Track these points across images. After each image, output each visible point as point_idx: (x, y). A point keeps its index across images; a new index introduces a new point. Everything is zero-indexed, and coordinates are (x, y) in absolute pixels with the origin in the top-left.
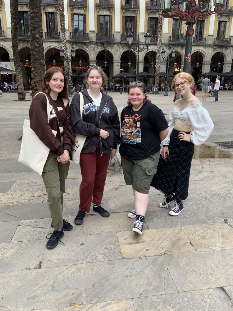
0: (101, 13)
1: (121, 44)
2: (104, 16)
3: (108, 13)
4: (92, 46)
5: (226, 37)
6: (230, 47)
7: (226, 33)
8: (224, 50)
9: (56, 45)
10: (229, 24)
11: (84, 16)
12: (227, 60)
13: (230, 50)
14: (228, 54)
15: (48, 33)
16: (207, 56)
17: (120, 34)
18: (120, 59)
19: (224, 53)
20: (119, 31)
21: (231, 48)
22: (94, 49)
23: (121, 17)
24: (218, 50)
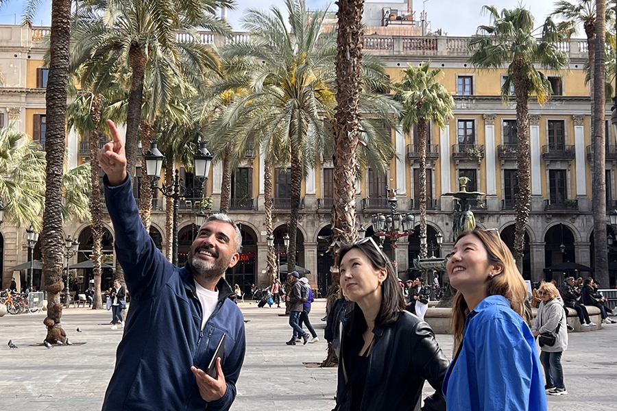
4: (310, 218)
5: (569, 197)
6: (578, 215)
7: (569, 191)
8: (568, 220)
10: (572, 175)
12: (579, 240)
13: (581, 221)
14: (578, 228)
16: (536, 233)
19: (570, 226)
21: (581, 217)
22: (313, 223)
24: (555, 222)
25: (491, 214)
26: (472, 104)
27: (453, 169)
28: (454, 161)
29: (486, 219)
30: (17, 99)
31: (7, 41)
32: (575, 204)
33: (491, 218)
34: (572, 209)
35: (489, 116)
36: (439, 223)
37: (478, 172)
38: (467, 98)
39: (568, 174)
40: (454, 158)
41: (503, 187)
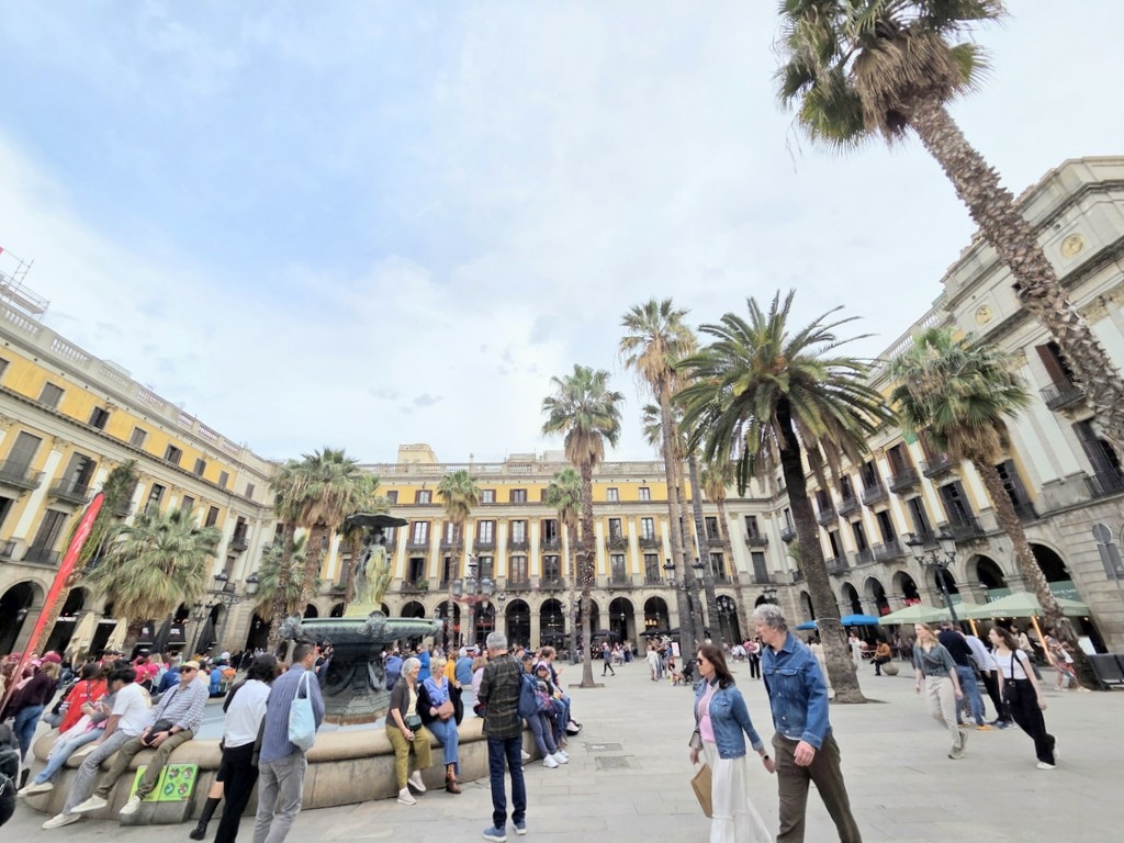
0: (514, 554)
1: (540, 591)
2: (519, 557)
3: (523, 554)
4: (501, 595)
9: (451, 597)
11: (492, 559)
15: (442, 583)
17: (539, 578)
18: (539, 610)
20: (537, 574)
23: (540, 557)
25: (637, 589)
26: (618, 508)
27: (607, 554)
28: (608, 548)
29: (633, 593)
33: (636, 592)
35: (631, 515)
36: (598, 597)
37: (626, 557)
38: (614, 503)
41: (645, 569)
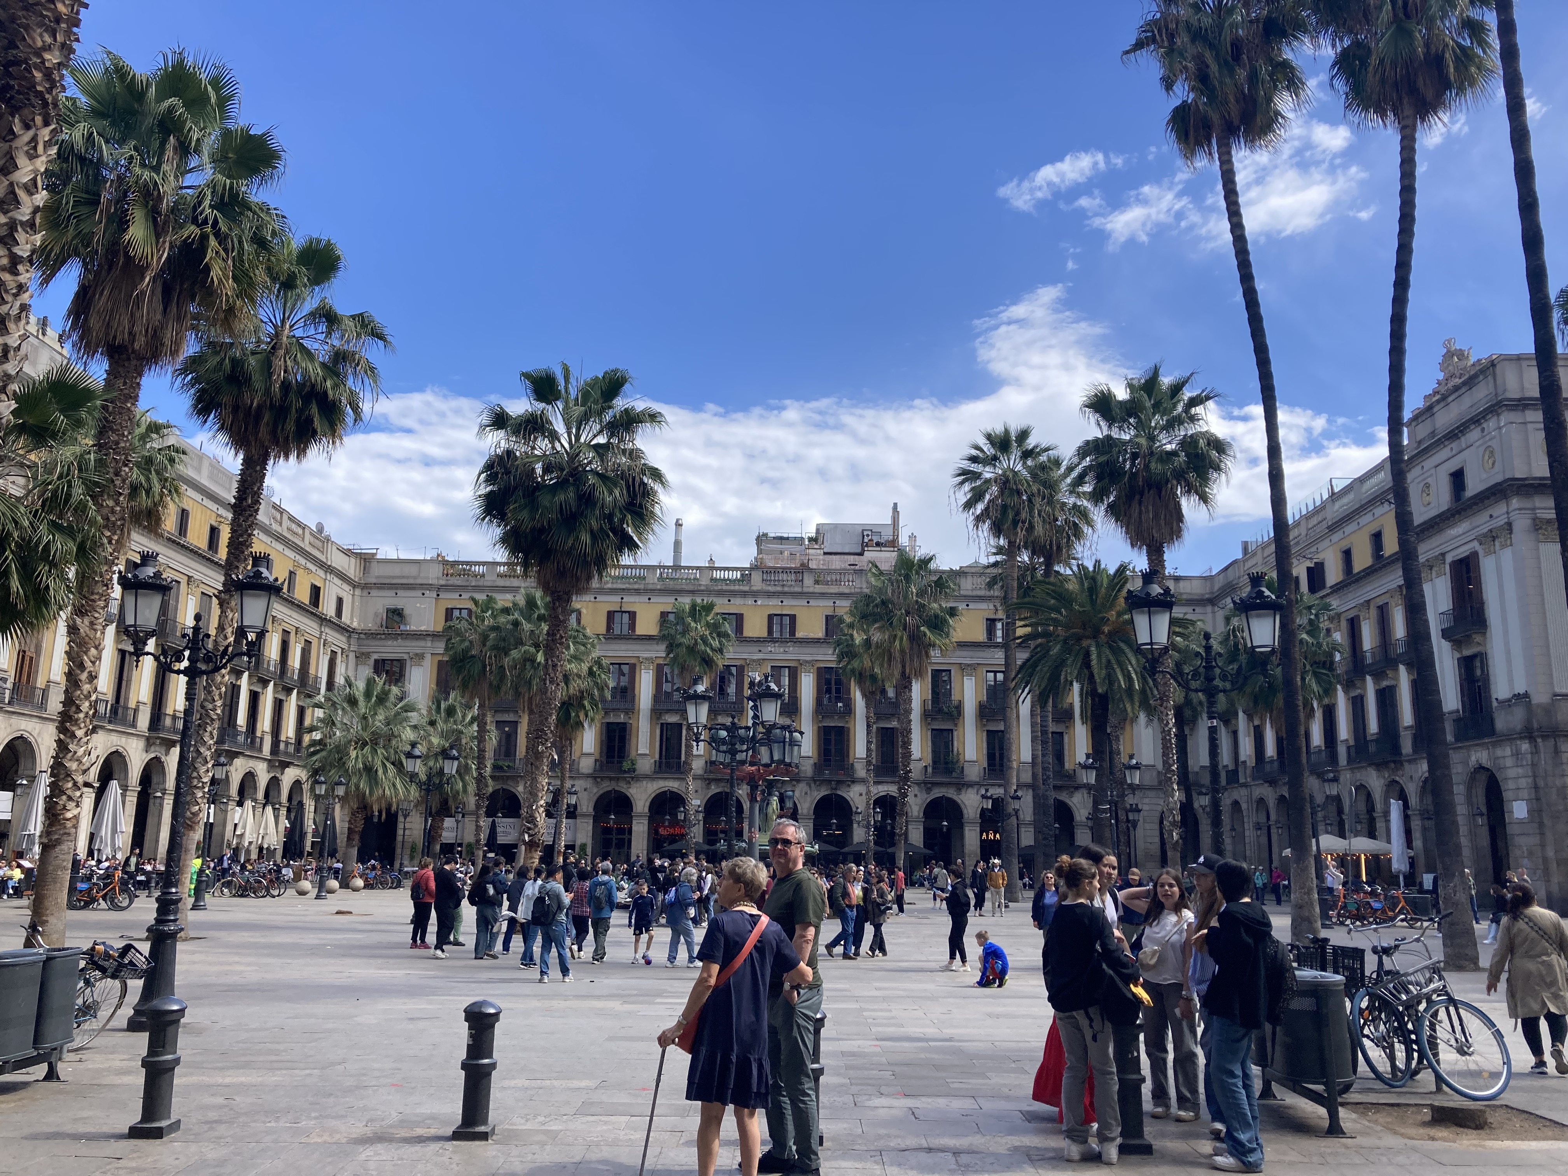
1: (815, 781)
7: (1066, 758)
8: (1064, 794)
9: (672, 785)
10: (1070, 739)
15: (660, 763)
17: (812, 761)
18: (812, 812)
19: (1068, 801)
20: (810, 754)
23: (816, 728)
27: (924, 729)
28: (926, 719)
29: (963, 791)
30: (421, 643)
31: (415, 578)
32: (1071, 776)
33: (970, 790)
34: (1069, 782)
35: (969, 665)
37: (955, 733)
39: (1066, 738)
40: (926, 715)
41: (985, 752)
